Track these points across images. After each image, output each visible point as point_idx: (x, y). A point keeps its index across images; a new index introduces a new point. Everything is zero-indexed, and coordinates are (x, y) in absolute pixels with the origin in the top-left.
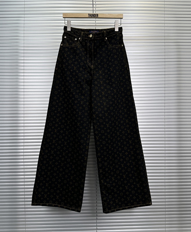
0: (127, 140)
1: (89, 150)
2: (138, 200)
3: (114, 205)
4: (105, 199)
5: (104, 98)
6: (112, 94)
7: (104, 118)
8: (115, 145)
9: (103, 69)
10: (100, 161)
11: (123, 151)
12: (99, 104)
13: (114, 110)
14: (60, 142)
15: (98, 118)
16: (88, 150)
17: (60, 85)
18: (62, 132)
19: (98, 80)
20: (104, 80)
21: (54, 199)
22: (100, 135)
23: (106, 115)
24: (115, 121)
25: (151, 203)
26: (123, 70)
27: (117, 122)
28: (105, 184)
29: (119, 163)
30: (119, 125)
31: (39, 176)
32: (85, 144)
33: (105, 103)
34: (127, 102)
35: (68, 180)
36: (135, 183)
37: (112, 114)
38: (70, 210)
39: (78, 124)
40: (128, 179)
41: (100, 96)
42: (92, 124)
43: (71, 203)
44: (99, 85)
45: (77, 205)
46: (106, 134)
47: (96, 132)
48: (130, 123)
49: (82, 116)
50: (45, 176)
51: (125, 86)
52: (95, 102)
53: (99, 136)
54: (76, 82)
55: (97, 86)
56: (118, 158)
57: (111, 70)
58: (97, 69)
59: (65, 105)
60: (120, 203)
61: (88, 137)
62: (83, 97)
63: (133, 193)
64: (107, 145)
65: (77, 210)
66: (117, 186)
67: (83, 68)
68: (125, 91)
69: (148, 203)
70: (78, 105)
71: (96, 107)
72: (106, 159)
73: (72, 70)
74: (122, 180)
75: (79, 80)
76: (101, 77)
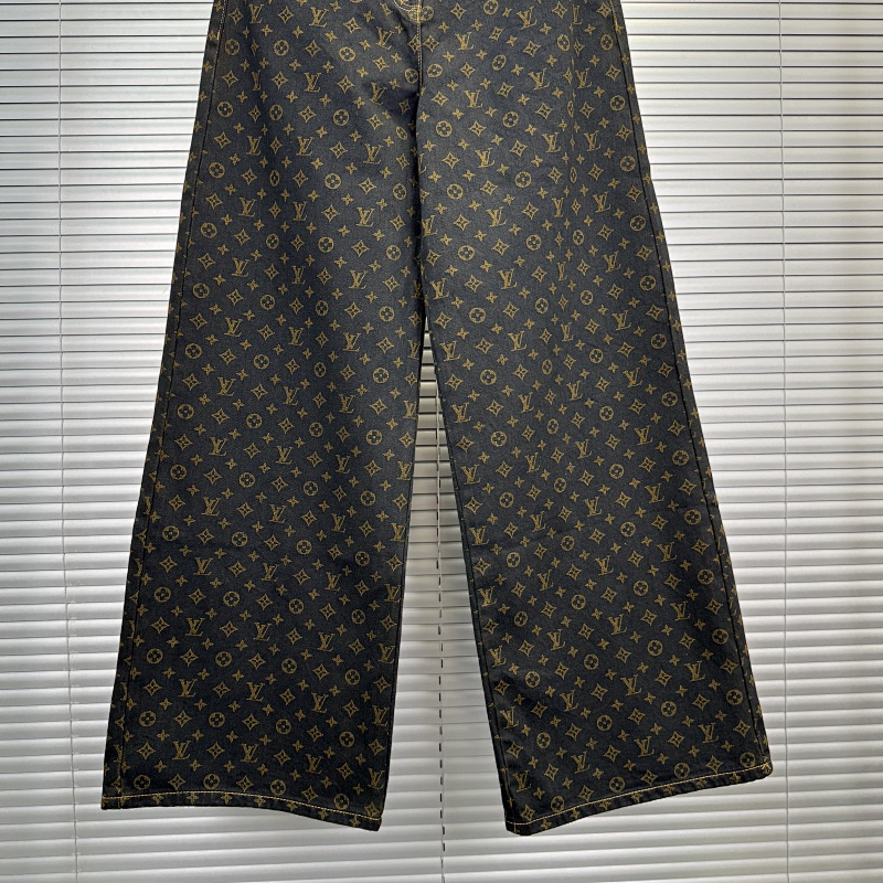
0: (624, 425)
1: (416, 483)
2: (694, 752)
3: (567, 783)
4: (513, 754)
5: (489, 188)
6: (537, 161)
7: (491, 298)
8: (557, 456)
9: (477, 25)
10: (479, 541)
11: (604, 490)
12: (462, 222)
13: (551, 257)
14: (252, 451)
15: (458, 303)
16: (411, 483)
17: (239, 128)
18: (259, 391)
19: (453, 86)
20: (486, 84)
21: (230, 767)
22: (474, 396)
23: (507, 284)
24: (555, 320)
25: (767, 764)
26: (590, 29)
27: (565, 328)
28: (514, 669)
29: (584, 555)
30: (580, 344)
31: (139, 641)
32: (390, 455)
33: (495, 217)
34: (619, 214)
35: (306, 655)
36: (674, 660)
37: (539, 274)
38: (318, 818)
39: (349, 338)
40: (636, 637)
41: (469, 175)
42: (427, 336)
43: (327, 782)
44: (458, 113)
45: (358, 789)
46: (508, 391)
47: (454, 382)
48: (639, 331)
49: (371, 297)
50: (173, 642)
51: (604, 122)
52: (441, 208)
53: (471, 400)
54: (325, 100)
55: (450, 117)
56: (579, 525)
57: (527, 23)
58: (444, 27)
59: (273, 241)
60: (598, 773)
61: (409, 414)
62: (368, 185)
63: (665, 714)
64: (516, 452)
65: (359, 818)
66: (579, 682)
67: (360, 18)
68: (608, 153)
69: (753, 767)
70: (344, 231)
71: (447, 240)
72: (511, 530)
73: (298, 32)
74: (604, 644)
75: (346, 84)
76: (468, 70)
